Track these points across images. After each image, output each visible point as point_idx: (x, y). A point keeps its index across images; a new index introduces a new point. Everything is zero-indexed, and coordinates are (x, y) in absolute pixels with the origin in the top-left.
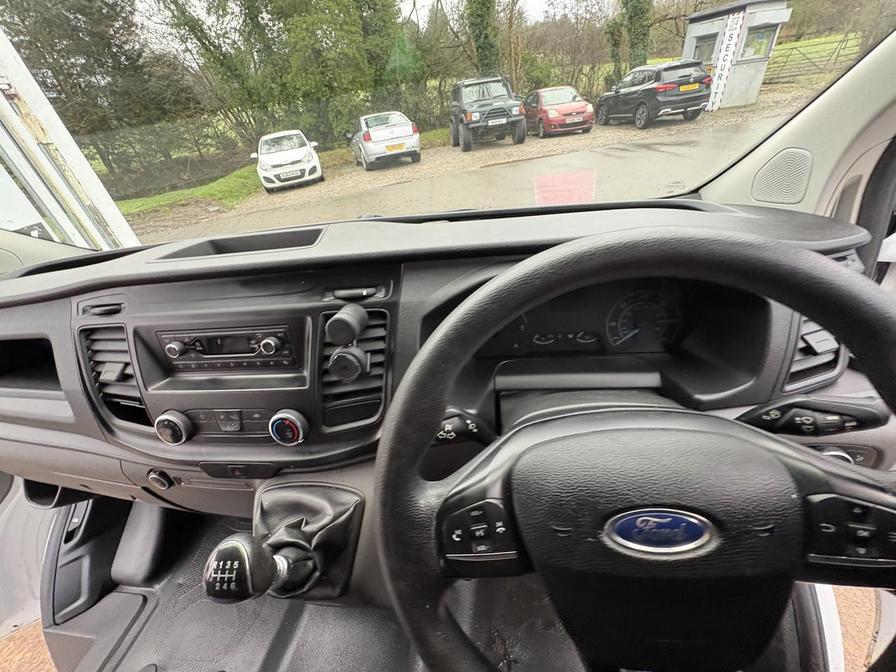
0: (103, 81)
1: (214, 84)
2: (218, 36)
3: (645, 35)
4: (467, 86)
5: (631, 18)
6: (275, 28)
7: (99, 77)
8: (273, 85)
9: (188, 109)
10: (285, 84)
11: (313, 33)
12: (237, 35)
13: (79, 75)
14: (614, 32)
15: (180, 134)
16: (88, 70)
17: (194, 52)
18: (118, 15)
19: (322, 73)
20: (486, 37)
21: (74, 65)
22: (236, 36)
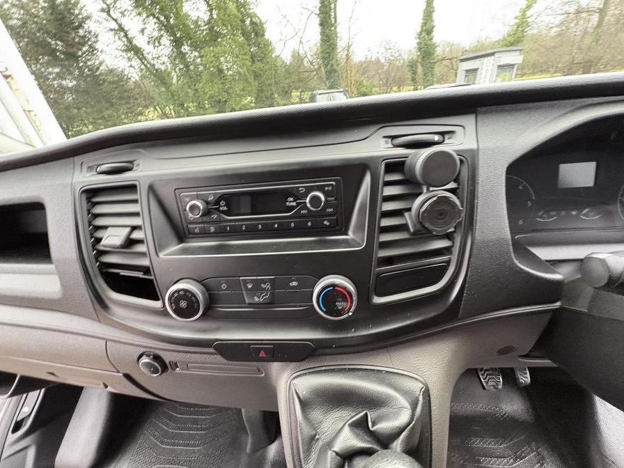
0: (70, 83)
1: (148, 88)
2: (153, 59)
3: (432, 68)
4: (320, 94)
5: (423, 57)
6: (192, 56)
7: (68, 81)
8: (189, 91)
9: (129, 103)
10: (197, 89)
11: (218, 58)
12: (167, 58)
13: (54, 79)
14: (412, 66)
15: (121, 119)
16: (60, 76)
17: (136, 67)
18: (86, 42)
19: (223, 83)
20: (332, 66)
21: (50, 73)
22: (165, 59)
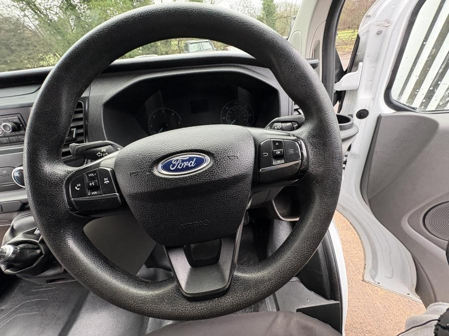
1: (45, 36)
2: (46, 9)
3: (273, 24)
4: (192, 43)
6: (82, 7)
9: (29, 50)
11: (105, 11)
12: (58, 9)
17: (31, 17)
